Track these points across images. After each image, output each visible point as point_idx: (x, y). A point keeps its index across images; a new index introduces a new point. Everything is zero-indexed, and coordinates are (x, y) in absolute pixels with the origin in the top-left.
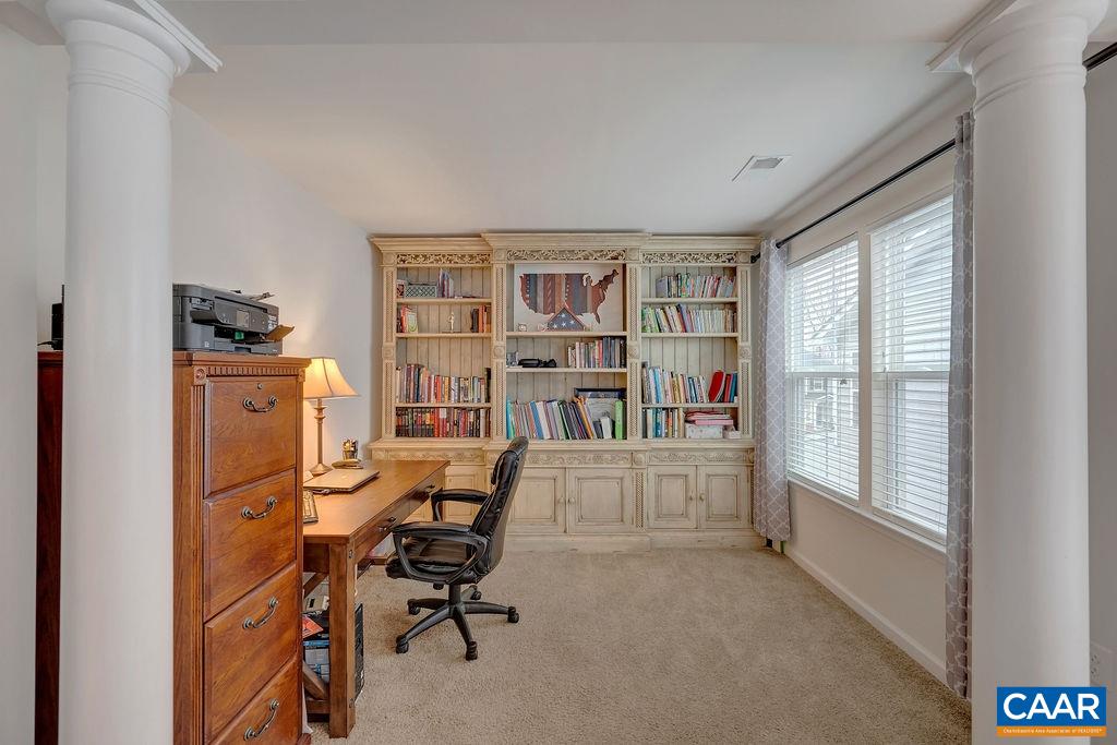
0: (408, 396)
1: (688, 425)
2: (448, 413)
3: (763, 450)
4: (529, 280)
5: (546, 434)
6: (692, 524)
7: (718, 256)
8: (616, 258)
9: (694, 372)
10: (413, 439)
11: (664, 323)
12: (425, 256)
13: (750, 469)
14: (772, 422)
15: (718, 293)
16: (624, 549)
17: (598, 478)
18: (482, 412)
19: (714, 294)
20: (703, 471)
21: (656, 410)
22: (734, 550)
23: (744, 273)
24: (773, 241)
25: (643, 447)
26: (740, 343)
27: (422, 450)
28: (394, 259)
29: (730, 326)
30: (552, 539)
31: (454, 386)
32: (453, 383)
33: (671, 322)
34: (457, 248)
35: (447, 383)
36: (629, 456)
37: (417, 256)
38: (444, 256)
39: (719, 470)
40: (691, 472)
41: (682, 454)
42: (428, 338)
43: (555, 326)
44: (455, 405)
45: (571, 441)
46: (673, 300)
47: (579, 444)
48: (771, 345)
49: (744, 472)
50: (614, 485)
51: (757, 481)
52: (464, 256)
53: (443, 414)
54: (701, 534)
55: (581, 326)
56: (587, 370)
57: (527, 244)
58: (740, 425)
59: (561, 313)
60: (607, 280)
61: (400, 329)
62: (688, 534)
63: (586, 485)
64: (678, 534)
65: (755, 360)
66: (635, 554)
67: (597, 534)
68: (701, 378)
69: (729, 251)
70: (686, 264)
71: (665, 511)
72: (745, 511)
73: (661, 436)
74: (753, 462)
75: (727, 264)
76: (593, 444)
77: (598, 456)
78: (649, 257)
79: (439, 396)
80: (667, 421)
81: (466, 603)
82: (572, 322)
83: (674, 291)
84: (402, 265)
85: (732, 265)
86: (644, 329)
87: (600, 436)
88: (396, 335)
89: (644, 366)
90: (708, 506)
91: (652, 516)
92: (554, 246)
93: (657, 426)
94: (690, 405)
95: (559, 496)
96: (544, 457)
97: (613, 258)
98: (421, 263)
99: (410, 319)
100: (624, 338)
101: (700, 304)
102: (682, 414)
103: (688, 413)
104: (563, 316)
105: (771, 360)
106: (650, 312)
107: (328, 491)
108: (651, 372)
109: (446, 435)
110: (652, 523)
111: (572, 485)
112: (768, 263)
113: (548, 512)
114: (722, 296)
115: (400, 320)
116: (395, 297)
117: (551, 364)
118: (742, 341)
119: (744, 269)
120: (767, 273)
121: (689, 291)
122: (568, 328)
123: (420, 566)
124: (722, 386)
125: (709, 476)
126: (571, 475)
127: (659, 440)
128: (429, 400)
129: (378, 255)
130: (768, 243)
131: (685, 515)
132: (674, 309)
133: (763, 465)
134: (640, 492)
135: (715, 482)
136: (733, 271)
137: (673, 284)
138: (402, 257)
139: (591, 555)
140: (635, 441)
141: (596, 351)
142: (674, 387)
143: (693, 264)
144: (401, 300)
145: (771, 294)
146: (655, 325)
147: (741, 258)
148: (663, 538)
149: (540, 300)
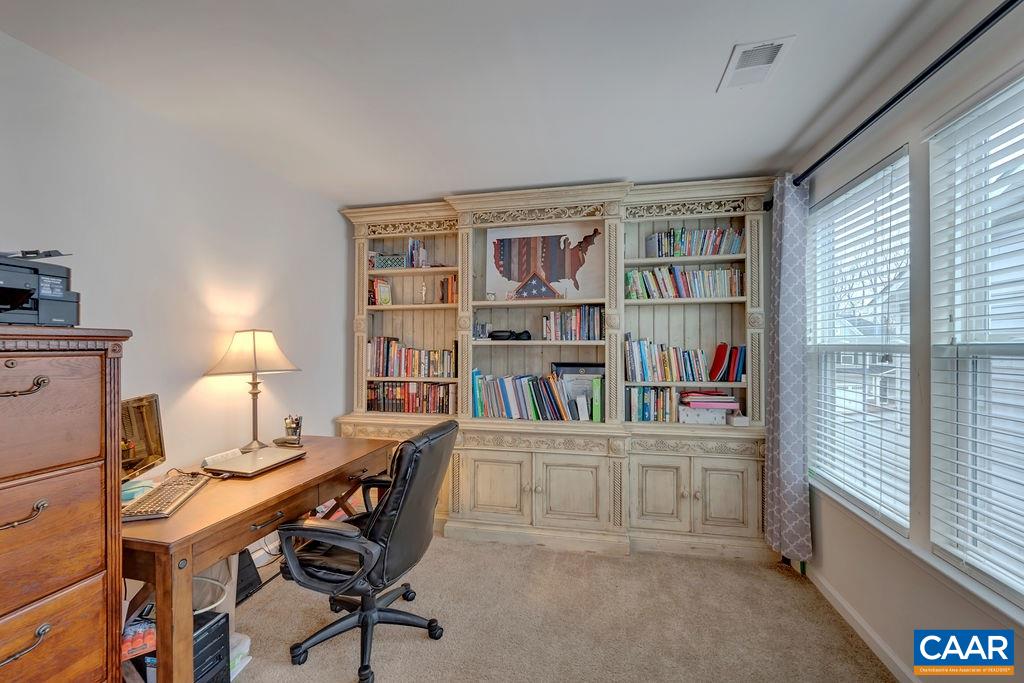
0: (377, 370)
1: (681, 408)
2: (418, 388)
3: (776, 443)
4: (503, 245)
5: (515, 413)
6: (684, 526)
7: (719, 204)
8: (592, 214)
9: (692, 345)
10: (384, 414)
11: (653, 287)
12: (394, 226)
13: (761, 464)
14: (788, 408)
15: (722, 250)
16: (598, 550)
17: (568, 465)
18: (451, 388)
19: (716, 250)
20: (698, 464)
21: (644, 389)
22: (738, 565)
23: (755, 223)
24: (789, 177)
25: (622, 433)
26: (749, 309)
27: (387, 425)
28: (364, 230)
29: (736, 289)
30: (518, 531)
31: (424, 360)
32: (423, 356)
33: (662, 286)
34: (425, 215)
35: (417, 357)
36: (604, 442)
37: (387, 226)
38: (412, 224)
39: (721, 463)
40: (683, 464)
41: (672, 443)
42: (403, 310)
43: (525, 294)
44: (426, 380)
45: (541, 422)
46: (664, 259)
47: (551, 426)
48: (787, 310)
49: (752, 469)
50: (588, 475)
51: (768, 481)
52: (431, 223)
53: (413, 389)
54: (695, 540)
55: (552, 294)
56: (565, 342)
57: (493, 205)
58: (749, 410)
59: (531, 279)
60: (587, 240)
61: (372, 301)
62: (678, 539)
63: (555, 473)
64: (667, 537)
65: (768, 330)
66: (611, 558)
67: (568, 529)
68: (699, 352)
69: (732, 198)
70: (680, 216)
71: (650, 509)
72: (753, 516)
73: (649, 419)
74: (764, 454)
75: (732, 214)
76: (566, 426)
77: (569, 441)
78: (633, 211)
79: (410, 371)
80: (657, 402)
81: (380, 610)
82: (544, 289)
83: (665, 249)
84: (373, 236)
85: (738, 213)
86: (627, 296)
87: (576, 417)
88: (367, 307)
89: (627, 337)
90: (705, 507)
91: (635, 514)
92: (522, 204)
93: (645, 407)
94: (685, 384)
95: (525, 483)
96: (508, 438)
97: (589, 215)
98: (390, 233)
99: (383, 291)
100: (602, 306)
101: (700, 264)
102: (675, 395)
103: (683, 393)
104: (534, 282)
105: (786, 331)
106: (636, 275)
107: (226, 475)
108: (635, 345)
109: (415, 410)
110: (635, 521)
111: (539, 472)
112: (782, 207)
113: (514, 501)
114: (725, 253)
115: (372, 292)
116: (365, 268)
117: (526, 335)
118: (752, 306)
119: (754, 219)
120: (781, 219)
121: (684, 249)
122: (540, 296)
123: (311, 570)
124: (728, 362)
125: (706, 470)
126: (539, 461)
127: (645, 424)
128: (400, 375)
129: (351, 228)
130: (782, 182)
131: (676, 514)
132: (665, 270)
133: (776, 462)
134: (618, 485)
135: (715, 479)
136: (741, 220)
137: (665, 241)
138: (373, 230)
139: (560, 554)
140: (615, 424)
141: (574, 322)
142: (664, 362)
143: (688, 216)
144: (373, 272)
145: (786, 245)
146: (642, 290)
147: (750, 205)
148: (647, 541)
149: (515, 267)
